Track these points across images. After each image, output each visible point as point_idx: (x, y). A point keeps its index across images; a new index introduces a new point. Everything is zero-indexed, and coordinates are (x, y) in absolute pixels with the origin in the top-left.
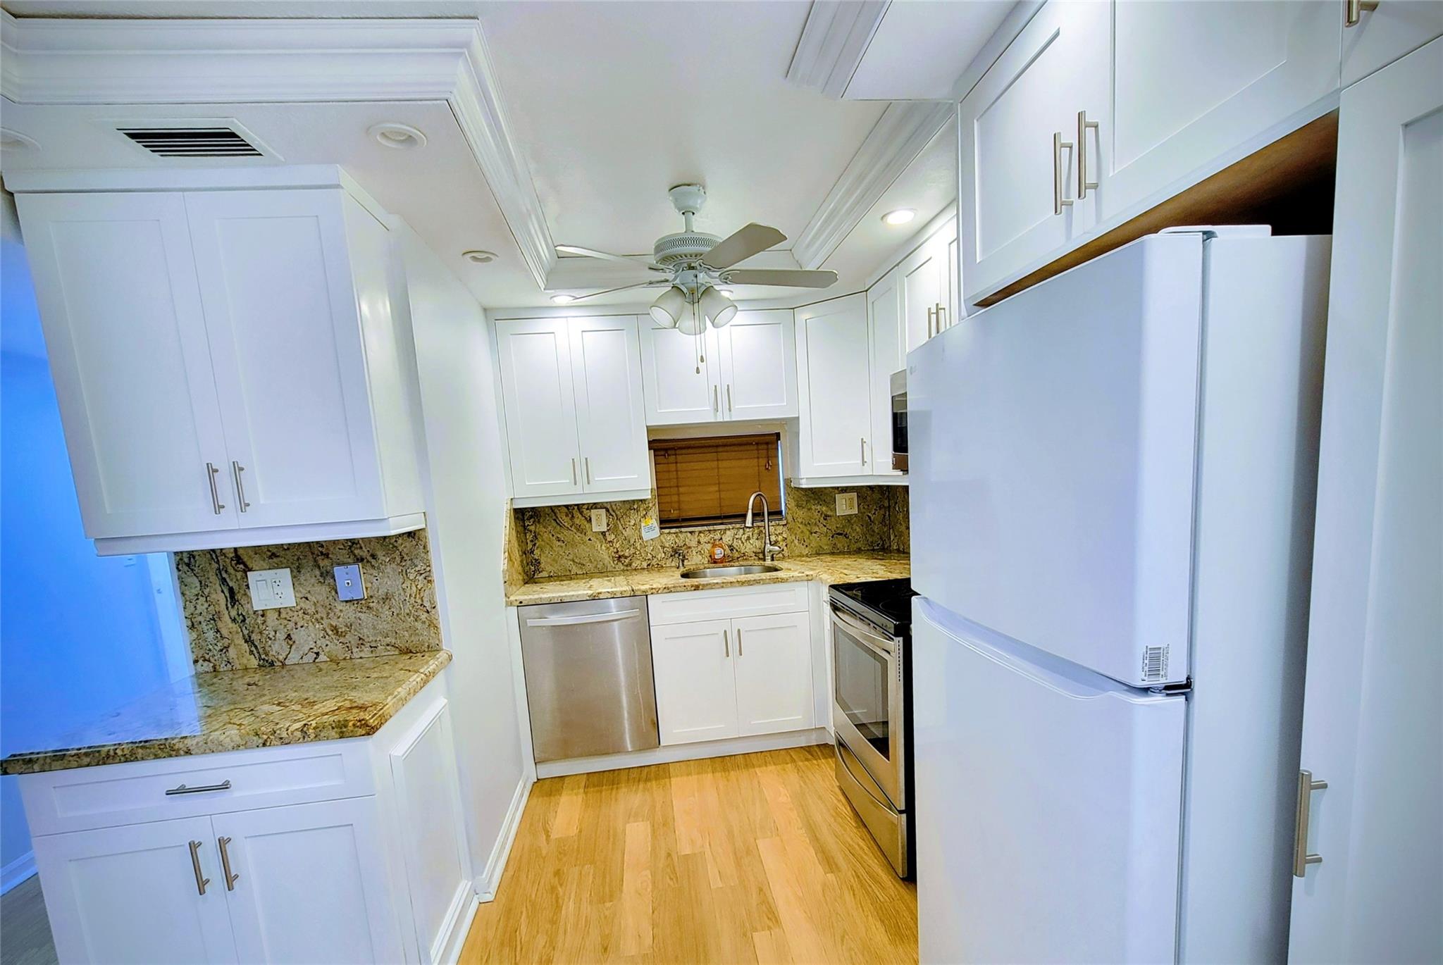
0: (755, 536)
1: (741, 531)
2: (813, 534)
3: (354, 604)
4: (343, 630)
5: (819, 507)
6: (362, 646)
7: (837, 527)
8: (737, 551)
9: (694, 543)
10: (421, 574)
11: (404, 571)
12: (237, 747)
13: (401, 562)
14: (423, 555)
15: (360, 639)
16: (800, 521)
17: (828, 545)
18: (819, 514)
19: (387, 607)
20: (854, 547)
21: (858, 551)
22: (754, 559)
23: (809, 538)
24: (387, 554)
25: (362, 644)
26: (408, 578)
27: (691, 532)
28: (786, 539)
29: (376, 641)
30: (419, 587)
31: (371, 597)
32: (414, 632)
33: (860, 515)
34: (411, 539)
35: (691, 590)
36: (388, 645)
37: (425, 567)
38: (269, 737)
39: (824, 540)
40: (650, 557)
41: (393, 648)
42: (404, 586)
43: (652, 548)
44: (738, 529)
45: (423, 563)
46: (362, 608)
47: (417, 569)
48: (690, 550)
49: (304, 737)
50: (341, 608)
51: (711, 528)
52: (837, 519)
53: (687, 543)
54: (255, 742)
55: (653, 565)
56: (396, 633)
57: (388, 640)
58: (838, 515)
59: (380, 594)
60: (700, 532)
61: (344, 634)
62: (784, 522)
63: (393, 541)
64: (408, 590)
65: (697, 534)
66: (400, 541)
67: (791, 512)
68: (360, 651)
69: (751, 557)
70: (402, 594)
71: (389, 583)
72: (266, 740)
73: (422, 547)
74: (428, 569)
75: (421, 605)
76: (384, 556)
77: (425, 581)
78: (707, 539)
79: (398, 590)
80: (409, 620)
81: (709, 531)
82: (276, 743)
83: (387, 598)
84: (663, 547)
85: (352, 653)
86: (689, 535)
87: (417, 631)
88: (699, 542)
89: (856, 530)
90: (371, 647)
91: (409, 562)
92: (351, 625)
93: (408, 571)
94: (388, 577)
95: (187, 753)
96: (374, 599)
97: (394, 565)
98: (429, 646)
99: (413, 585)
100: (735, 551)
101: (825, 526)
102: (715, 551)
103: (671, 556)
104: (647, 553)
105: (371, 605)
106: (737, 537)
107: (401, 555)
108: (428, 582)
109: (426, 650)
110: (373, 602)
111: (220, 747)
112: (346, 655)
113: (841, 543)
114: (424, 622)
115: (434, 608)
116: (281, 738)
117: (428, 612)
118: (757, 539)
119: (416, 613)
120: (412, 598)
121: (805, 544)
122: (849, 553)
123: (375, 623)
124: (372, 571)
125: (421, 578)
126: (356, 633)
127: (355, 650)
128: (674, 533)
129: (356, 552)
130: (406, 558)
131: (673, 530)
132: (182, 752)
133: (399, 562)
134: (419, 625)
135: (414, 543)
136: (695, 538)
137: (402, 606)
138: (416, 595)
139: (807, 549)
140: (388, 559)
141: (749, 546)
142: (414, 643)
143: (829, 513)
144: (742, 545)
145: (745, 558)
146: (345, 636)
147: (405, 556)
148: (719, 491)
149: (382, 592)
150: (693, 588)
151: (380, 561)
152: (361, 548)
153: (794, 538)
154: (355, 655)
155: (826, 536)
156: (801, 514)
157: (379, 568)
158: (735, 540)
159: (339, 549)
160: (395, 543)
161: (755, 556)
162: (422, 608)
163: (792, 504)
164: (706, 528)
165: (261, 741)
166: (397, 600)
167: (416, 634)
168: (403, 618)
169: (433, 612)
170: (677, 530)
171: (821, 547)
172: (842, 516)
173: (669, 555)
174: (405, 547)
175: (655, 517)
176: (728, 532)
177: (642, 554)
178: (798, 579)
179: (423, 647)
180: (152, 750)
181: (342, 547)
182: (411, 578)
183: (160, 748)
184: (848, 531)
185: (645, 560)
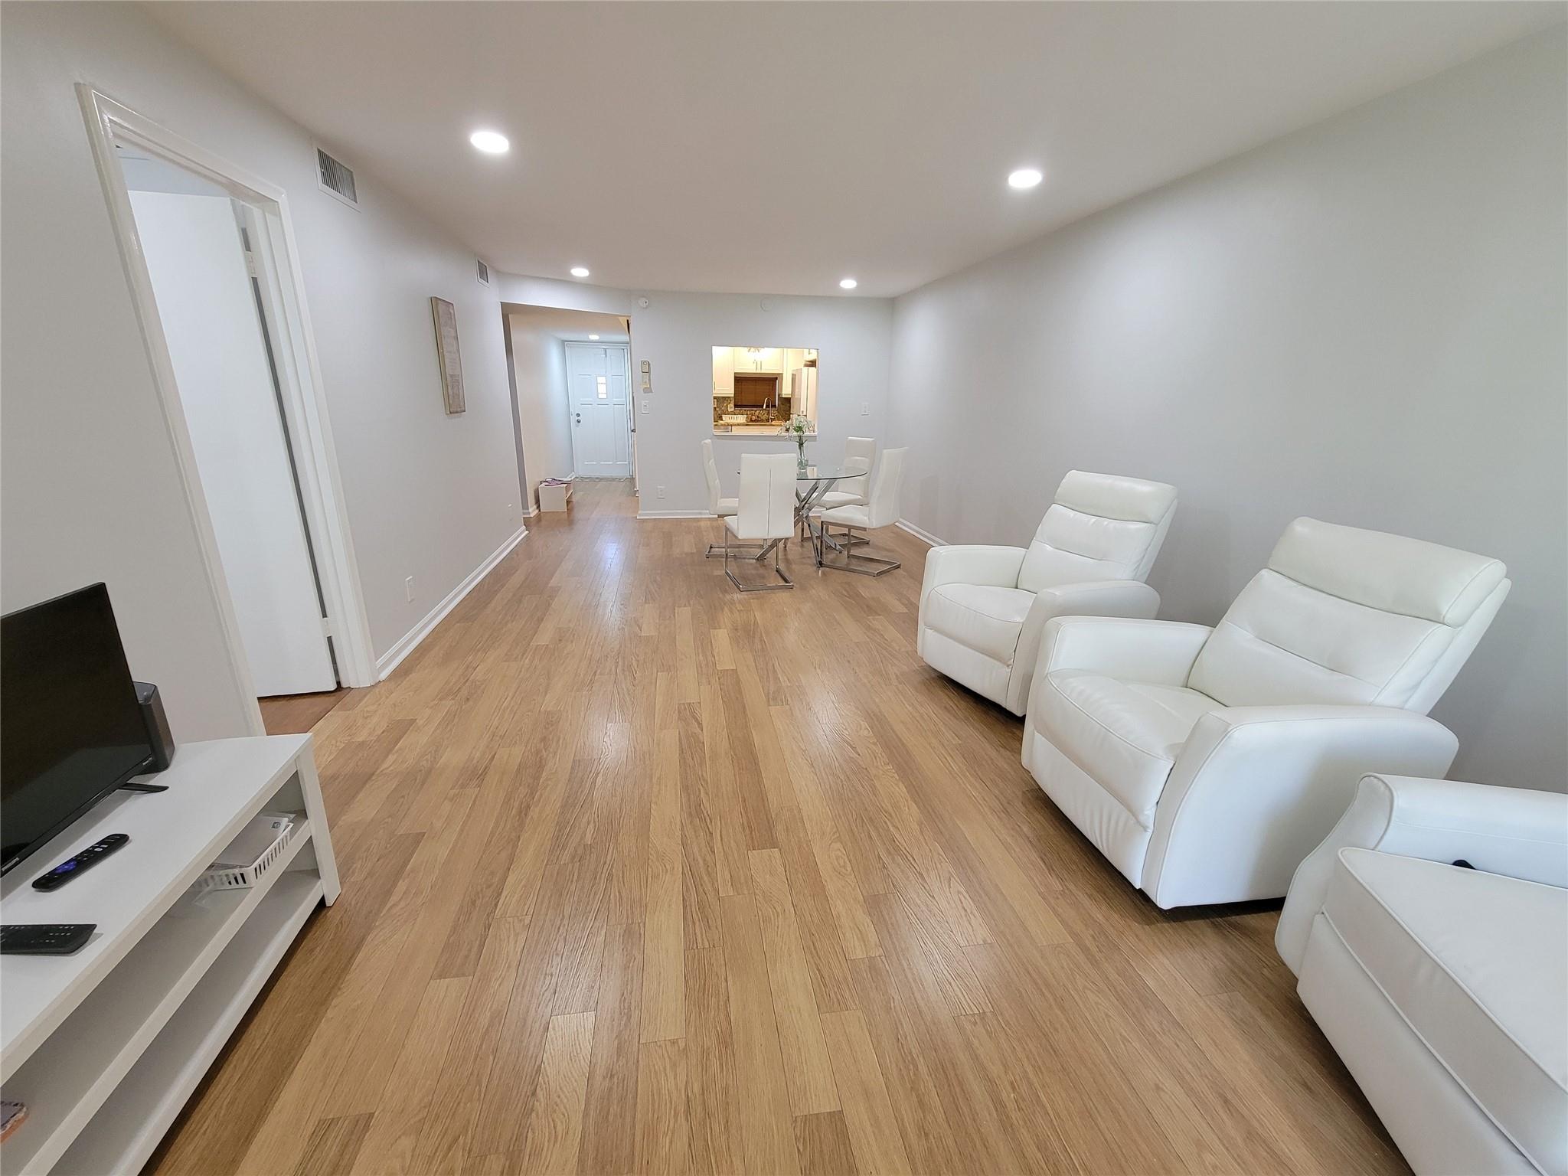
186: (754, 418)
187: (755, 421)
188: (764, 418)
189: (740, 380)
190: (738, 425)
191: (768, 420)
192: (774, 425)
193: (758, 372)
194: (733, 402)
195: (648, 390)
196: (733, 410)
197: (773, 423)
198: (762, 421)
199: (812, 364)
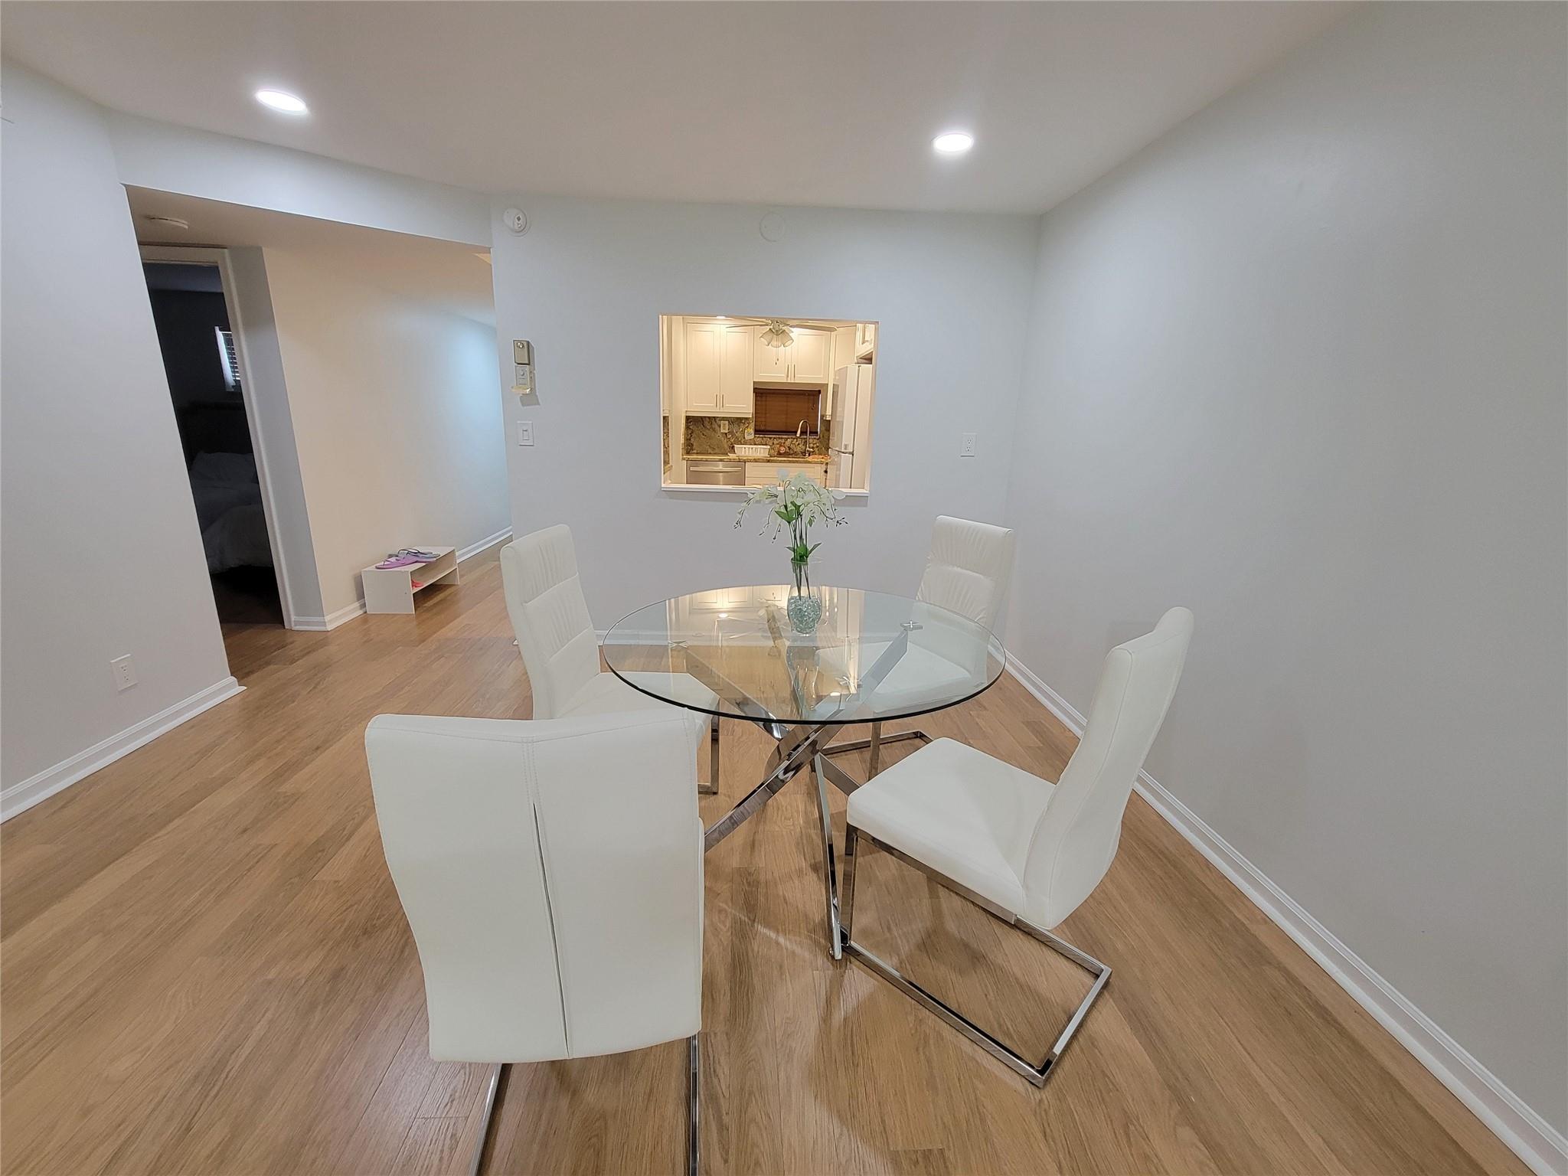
186: (783, 450)
187: (786, 454)
188: (798, 449)
189: (763, 393)
190: (756, 461)
191: (804, 453)
192: (809, 462)
193: (789, 381)
194: (752, 425)
195: (529, 399)
196: (752, 437)
197: (810, 459)
198: (795, 454)
199: (868, 359)
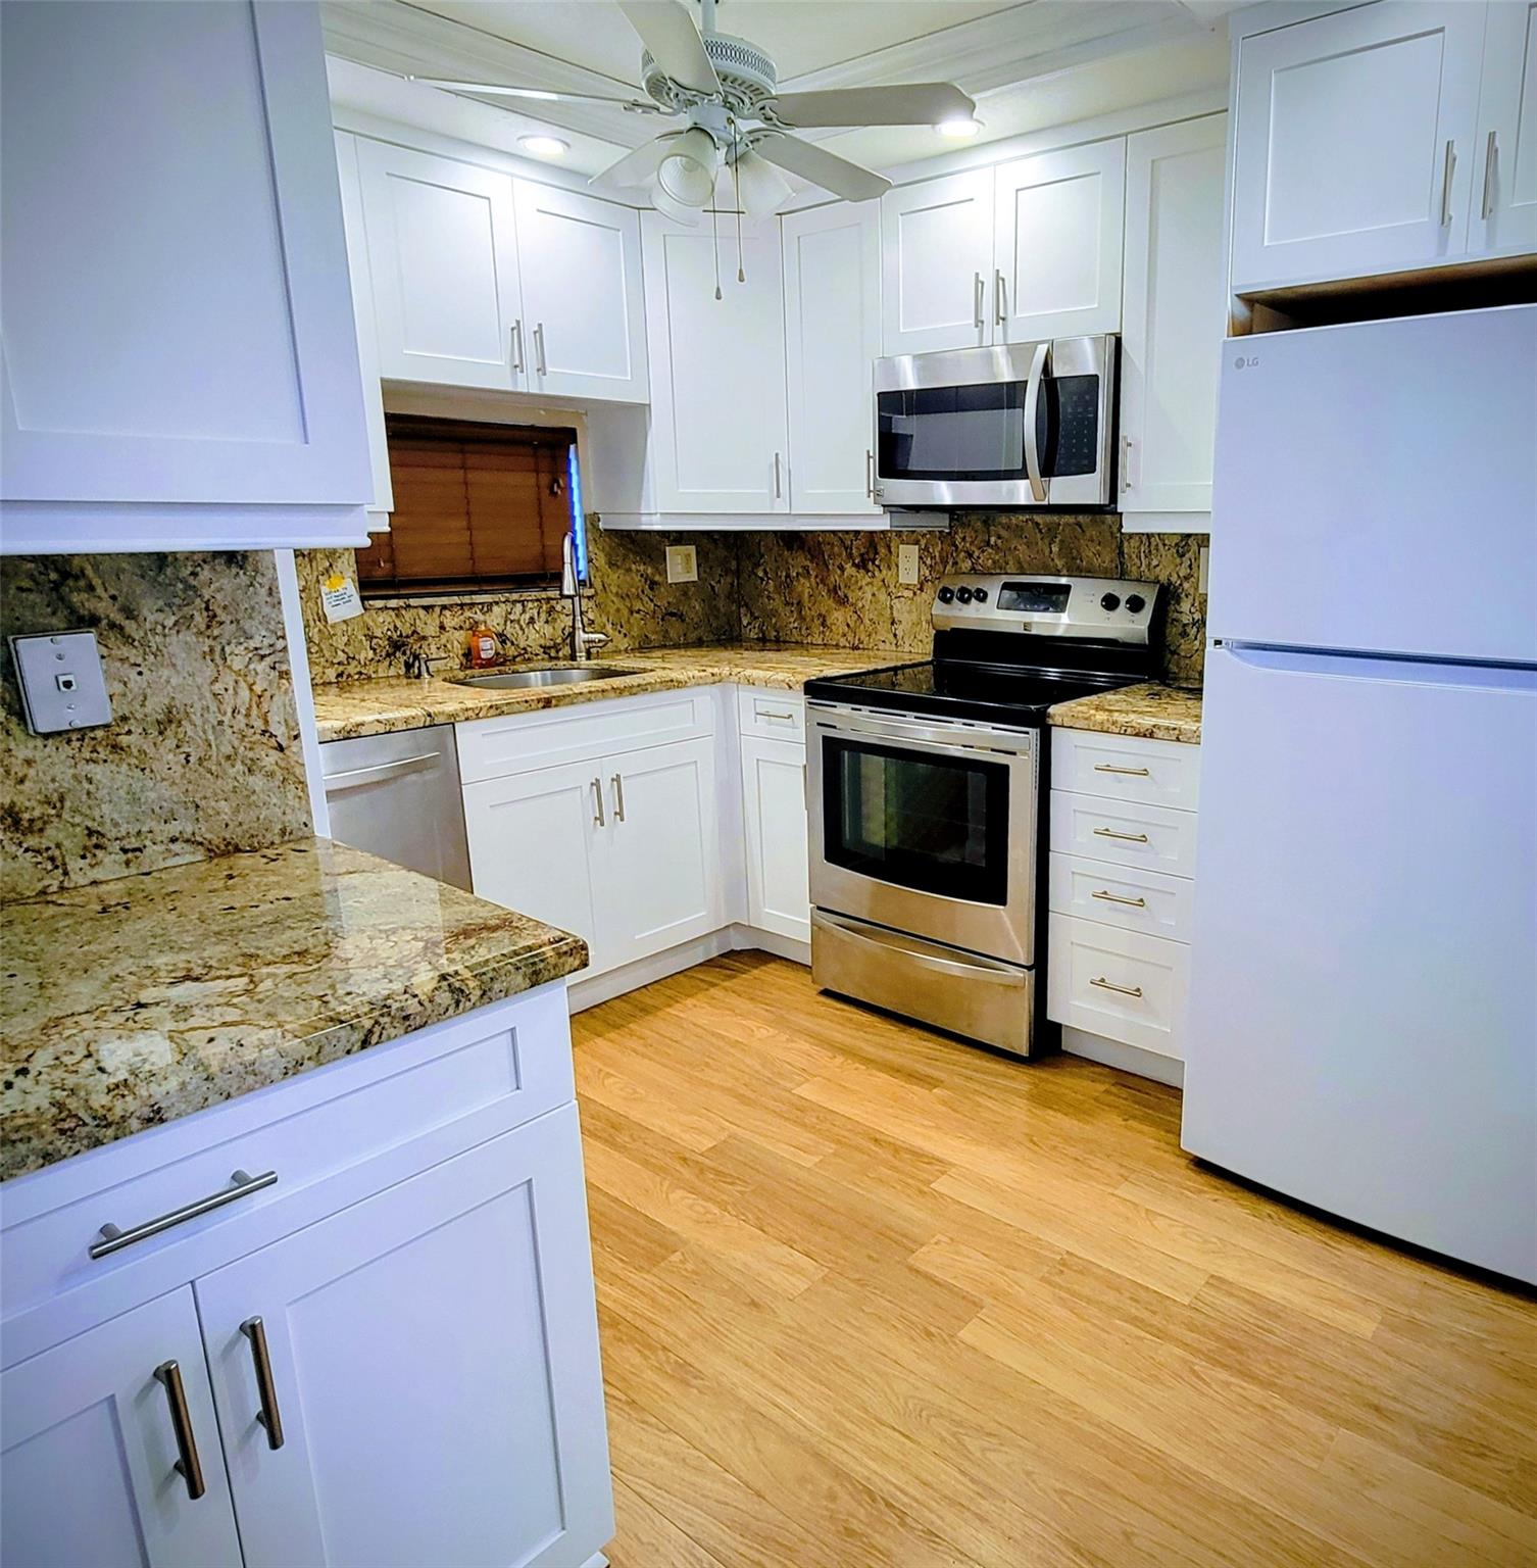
0: (543, 616)
1: (519, 606)
2: (635, 614)
3: (69, 742)
4: (37, 814)
5: (642, 568)
6: (98, 852)
7: (669, 603)
8: (513, 643)
9: (431, 629)
10: (263, 657)
11: (218, 649)
12: (295, 1068)
13: (208, 627)
14: (267, 610)
15: (90, 833)
16: (614, 591)
17: (657, 633)
18: (643, 580)
19: (171, 743)
20: (692, 636)
21: (699, 644)
22: (543, 659)
23: (629, 622)
24: (169, 606)
25: (97, 846)
26: (230, 667)
27: (426, 608)
28: (593, 622)
29: (139, 833)
30: (258, 689)
31: (124, 719)
32: (245, 798)
33: (700, 583)
34: (234, 570)
35: (538, 709)
36: (173, 840)
37: (273, 640)
38: (377, 1022)
39: (651, 625)
40: (342, 657)
41: (188, 848)
42: (218, 687)
43: (345, 639)
44: (515, 602)
45: (267, 629)
46: (94, 751)
47: (252, 644)
48: (425, 643)
49: (458, 1003)
50: (29, 754)
51: (467, 599)
52: (670, 589)
53: (419, 630)
54: (344, 1041)
55: (349, 676)
56: (197, 806)
57: (174, 828)
58: (669, 581)
59: (148, 710)
60: (444, 607)
61: (39, 824)
62: (591, 592)
63: (185, 572)
64: (228, 697)
65: (437, 610)
66: (205, 574)
67: (600, 574)
68: (92, 866)
69: (537, 655)
70: (213, 708)
71: (173, 681)
72: (370, 1032)
73: (263, 591)
74: (280, 644)
75: (264, 732)
76: (160, 610)
77: (274, 674)
78: (456, 622)
79: (202, 697)
80: (232, 772)
81: (462, 605)
82: (393, 1032)
83: (168, 721)
84: (371, 638)
85: (66, 873)
86: (422, 612)
87: (254, 798)
88: (442, 627)
89: (694, 607)
90: (125, 851)
91: (229, 629)
92: (62, 799)
93: (227, 649)
94: (174, 665)
95: (150, 1120)
96: (133, 725)
97: (188, 637)
98: (283, 832)
99: (243, 684)
100: (509, 644)
101: (652, 601)
102: (481, 644)
103: (388, 655)
104: (336, 649)
105: (124, 740)
106: (512, 617)
107: (207, 609)
108: (281, 677)
109: (277, 840)
110: (129, 732)
111: (250, 1079)
112: (46, 882)
113: (675, 630)
114: (272, 775)
115: (296, 737)
116: (406, 1018)
117: (281, 748)
118: (547, 622)
119: (251, 754)
120: (239, 717)
121: (623, 631)
122: (687, 646)
123: (137, 787)
124: (125, 651)
125: (262, 667)
126: (77, 820)
127: (74, 864)
128: (393, 609)
129: (75, 598)
130: (222, 616)
131: (393, 603)
132: (134, 1123)
133: (203, 627)
134: (257, 782)
135: (244, 579)
136: (433, 620)
137: (211, 738)
138: (249, 709)
139: (626, 640)
140: (173, 619)
141: (533, 635)
142: (245, 827)
143: (657, 578)
144: (520, 633)
145: (526, 656)
146: (41, 830)
147: (219, 612)
148: (469, 529)
149: (155, 706)
150: (541, 705)
151: (148, 626)
152: (91, 588)
153: (605, 619)
154: (77, 878)
155: (653, 618)
156: (614, 578)
157: (145, 644)
158: (509, 622)
159: (21, 589)
160: (191, 580)
161: (545, 653)
162: (265, 740)
163: (601, 560)
164: (456, 600)
165: (358, 1036)
166: (199, 722)
167: (250, 805)
168: (214, 768)
169: (294, 749)
170: (401, 602)
171: (646, 636)
172: (676, 584)
173: (384, 654)
174: (219, 590)
175: (351, 574)
176: (495, 608)
177: (325, 652)
178: (701, 681)
179: (269, 835)
180: (35, 1142)
181: (26, 584)
182: (236, 667)
183: (62, 1132)
184: (684, 609)
185: (333, 664)
